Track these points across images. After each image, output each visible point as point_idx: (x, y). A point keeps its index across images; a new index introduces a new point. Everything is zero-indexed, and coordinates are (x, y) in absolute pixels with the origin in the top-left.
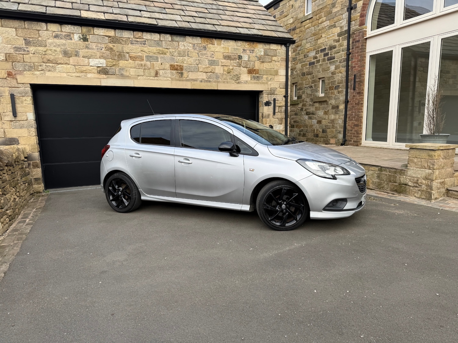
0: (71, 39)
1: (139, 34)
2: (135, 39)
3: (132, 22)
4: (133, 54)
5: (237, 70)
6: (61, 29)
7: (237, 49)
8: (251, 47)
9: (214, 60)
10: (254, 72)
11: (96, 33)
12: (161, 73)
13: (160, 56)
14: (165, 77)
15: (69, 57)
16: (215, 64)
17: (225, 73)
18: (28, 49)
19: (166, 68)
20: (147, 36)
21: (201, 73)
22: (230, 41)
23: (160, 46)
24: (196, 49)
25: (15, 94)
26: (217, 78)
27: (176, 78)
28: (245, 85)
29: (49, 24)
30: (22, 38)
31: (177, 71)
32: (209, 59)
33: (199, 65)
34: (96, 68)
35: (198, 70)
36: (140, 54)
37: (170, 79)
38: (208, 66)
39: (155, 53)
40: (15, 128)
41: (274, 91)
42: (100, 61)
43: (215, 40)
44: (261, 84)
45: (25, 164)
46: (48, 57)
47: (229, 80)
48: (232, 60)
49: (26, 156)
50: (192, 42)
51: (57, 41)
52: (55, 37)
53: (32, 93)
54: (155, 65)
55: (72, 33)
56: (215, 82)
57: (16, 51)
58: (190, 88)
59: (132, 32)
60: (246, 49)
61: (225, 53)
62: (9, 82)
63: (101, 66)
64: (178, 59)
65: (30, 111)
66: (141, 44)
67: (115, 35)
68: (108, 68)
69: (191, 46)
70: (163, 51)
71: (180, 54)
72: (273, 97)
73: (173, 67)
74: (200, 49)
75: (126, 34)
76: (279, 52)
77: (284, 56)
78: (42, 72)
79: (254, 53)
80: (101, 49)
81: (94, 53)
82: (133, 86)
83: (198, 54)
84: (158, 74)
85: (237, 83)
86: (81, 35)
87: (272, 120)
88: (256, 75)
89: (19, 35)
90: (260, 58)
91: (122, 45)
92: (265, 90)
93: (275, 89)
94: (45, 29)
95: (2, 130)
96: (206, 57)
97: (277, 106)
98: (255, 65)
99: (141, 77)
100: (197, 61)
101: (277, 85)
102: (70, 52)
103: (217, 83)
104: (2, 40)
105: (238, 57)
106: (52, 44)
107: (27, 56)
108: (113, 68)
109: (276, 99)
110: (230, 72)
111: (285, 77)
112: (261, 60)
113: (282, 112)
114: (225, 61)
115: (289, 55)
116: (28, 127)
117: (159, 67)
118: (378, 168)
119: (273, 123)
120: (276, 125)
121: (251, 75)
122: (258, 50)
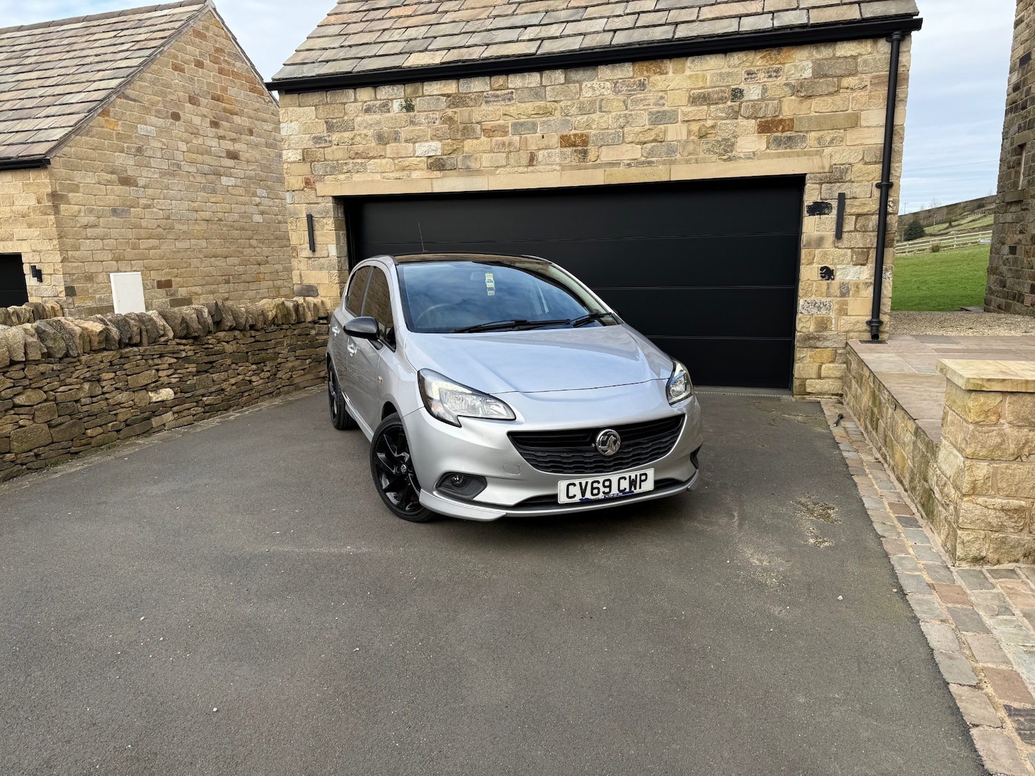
0: (389, 111)
1: (499, 80)
2: (493, 92)
3: (487, 59)
4: (488, 125)
5: (727, 127)
6: (376, 96)
7: (729, 73)
8: (773, 62)
9: (664, 111)
10: (777, 127)
11: (426, 93)
12: (540, 159)
13: (541, 119)
14: (548, 164)
15: (386, 144)
16: (667, 119)
17: (692, 138)
18: (330, 139)
19: (551, 144)
20: (515, 81)
21: (630, 145)
22: (708, 58)
23: (543, 98)
24: (620, 91)
25: (313, 215)
26: (668, 154)
27: (573, 163)
28: (749, 163)
29: (358, 90)
30: (324, 121)
31: (574, 148)
32: (651, 110)
33: (625, 129)
34: (425, 159)
35: (623, 139)
36: (501, 122)
37: (558, 168)
38: (647, 127)
39: (529, 117)
40: (314, 269)
41: (841, 173)
42: (431, 146)
43: (670, 62)
44: (798, 156)
45: (317, 328)
46: (356, 149)
47: (702, 155)
48: (713, 104)
49: (322, 315)
50: (611, 78)
51: (369, 118)
52: (366, 112)
53: (341, 211)
54: (530, 141)
55: (390, 100)
56: (664, 163)
57: (316, 143)
58: (603, 184)
59: (487, 78)
60: (755, 69)
62: (306, 194)
63: (434, 155)
64: (579, 122)
65: (332, 242)
66: (504, 100)
67: (458, 90)
68: (444, 157)
69: (610, 87)
70: (546, 108)
71: (582, 110)
72: (837, 189)
73: (566, 141)
74: (630, 91)
75: (478, 85)
76: (865, 62)
77: (885, 72)
78: (348, 174)
79: (779, 78)
80: (434, 123)
81: (423, 131)
82: (486, 188)
83: (624, 102)
84: (534, 159)
85: (725, 160)
86: (403, 100)
87: (831, 254)
88: (785, 134)
89: (319, 117)
90: (799, 88)
91: (469, 108)
92: (812, 171)
93: (847, 166)
94: (353, 100)
95: (298, 272)
96: (644, 106)
97: (850, 215)
98: (781, 107)
99: (502, 169)
100: (620, 120)
101: (856, 154)
102: (386, 135)
103: (668, 166)
104: (300, 128)
105: (730, 93)
106: (362, 124)
107: (329, 149)
108: (453, 156)
109: (848, 194)
110: (707, 134)
111: (883, 130)
112: (803, 91)
113: (866, 231)
114: (693, 108)
115: (899, 65)
116: (330, 268)
117: (537, 144)
118: (914, 426)
119: (836, 261)
120: (844, 266)
121: (769, 134)
122: (793, 68)
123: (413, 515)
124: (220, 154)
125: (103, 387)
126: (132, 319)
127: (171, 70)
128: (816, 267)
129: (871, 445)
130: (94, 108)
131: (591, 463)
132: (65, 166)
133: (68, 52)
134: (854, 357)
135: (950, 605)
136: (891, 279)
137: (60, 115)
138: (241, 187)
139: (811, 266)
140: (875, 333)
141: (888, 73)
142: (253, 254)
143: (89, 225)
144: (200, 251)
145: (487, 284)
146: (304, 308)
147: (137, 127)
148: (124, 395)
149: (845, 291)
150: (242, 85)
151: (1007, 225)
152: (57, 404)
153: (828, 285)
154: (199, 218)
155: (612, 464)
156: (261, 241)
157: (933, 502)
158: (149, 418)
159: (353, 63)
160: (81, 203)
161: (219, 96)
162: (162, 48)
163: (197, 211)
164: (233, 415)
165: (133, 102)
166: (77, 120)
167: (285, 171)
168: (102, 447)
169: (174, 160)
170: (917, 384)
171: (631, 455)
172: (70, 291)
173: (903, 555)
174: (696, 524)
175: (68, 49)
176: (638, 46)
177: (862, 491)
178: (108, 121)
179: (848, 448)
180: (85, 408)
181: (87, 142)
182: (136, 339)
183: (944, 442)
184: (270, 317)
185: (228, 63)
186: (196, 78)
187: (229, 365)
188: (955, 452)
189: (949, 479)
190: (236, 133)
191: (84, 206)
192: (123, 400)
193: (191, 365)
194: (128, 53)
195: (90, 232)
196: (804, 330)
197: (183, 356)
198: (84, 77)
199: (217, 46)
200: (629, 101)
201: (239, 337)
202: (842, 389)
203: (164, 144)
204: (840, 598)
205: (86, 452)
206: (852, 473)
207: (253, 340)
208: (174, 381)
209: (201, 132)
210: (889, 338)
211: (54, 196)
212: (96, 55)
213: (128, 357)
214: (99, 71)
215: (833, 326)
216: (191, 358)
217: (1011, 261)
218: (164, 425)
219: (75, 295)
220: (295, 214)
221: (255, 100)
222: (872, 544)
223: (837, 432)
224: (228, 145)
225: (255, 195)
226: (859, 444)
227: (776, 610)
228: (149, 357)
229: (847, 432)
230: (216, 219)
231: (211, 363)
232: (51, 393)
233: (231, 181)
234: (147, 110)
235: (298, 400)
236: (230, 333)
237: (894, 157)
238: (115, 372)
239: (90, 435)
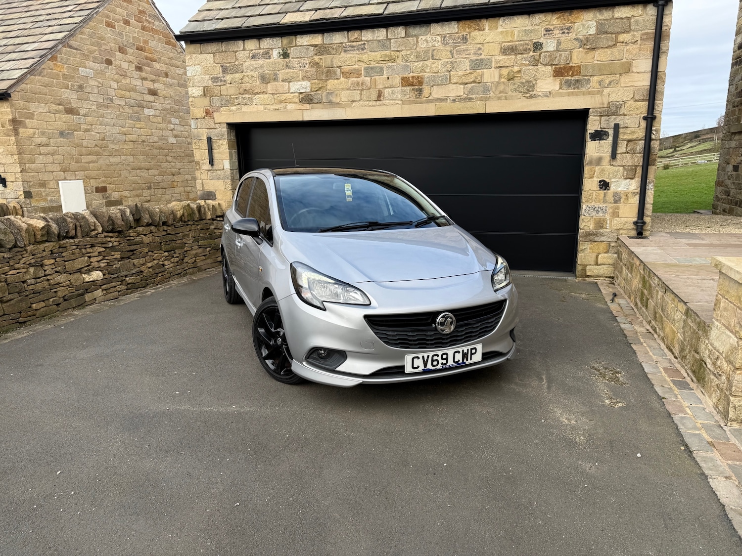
0: (270, 58)
1: (355, 34)
2: (350, 43)
3: (345, 17)
4: (345, 68)
5: (529, 72)
6: (260, 46)
7: (531, 30)
8: (565, 22)
9: (482, 60)
10: (568, 72)
11: (298, 44)
12: (386, 95)
13: (386, 65)
14: (392, 99)
15: (267, 83)
16: (483, 66)
17: (503, 80)
18: (225, 79)
19: (394, 84)
20: (367, 35)
21: (455, 85)
22: (515, 18)
23: (388, 48)
24: (447, 44)
25: (212, 137)
26: (484, 92)
27: (411, 99)
28: (546, 100)
29: (246, 41)
30: (220, 64)
31: (412, 87)
32: (471, 58)
33: (452, 72)
34: (297, 95)
35: (450, 80)
36: (356, 67)
37: (399, 102)
38: (468, 71)
39: (378, 62)
40: (213, 179)
41: (617, 108)
42: (302, 85)
43: (487, 21)
44: (584, 95)
45: (215, 224)
46: (244, 87)
47: (510, 93)
48: (519, 54)
49: (219, 214)
50: (441, 33)
51: (255, 63)
52: (252, 58)
53: (233, 134)
54: (378, 82)
55: (271, 49)
56: (481, 99)
57: (214, 82)
58: (434, 115)
59: (345, 33)
60: (552, 27)
61: (505, 42)
62: (206, 122)
63: (304, 91)
64: (416, 67)
65: (226, 158)
66: (358, 49)
67: (323, 42)
68: (312, 93)
69: (439, 40)
70: (391, 56)
71: (419, 58)
73: (406, 82)
74: (455, 43)
75: (338, 38)
76: (637, 22)
77: (651, 30)
78: (238, 106)
79: (570, 34)
80: (305, 67)
81: (296, 73)
82: (344, 118)
83: (451, 52)
84: (381, 95)
85: (527, 98)
86: (280, 49)
87: (608, 171)
88: (574, 78)
89: (216, 62)
90: (585, 42)
91: (331, 56)
92: (594, 106)
93: (621, 103)
94: (242, 49)
95: (200, 181)
96: (466, 55)
97: (623, 140)
98: (571, 57)
99: (356, 103)
100: (448, 66)
101: (628, 94)
102: (268, 77)
103: (484, 102)
104: (201, 70)
105: (532, 46)
106: (249, 67)
107: (224, 87)
108: (319, 92)
109: (622, 124)
110: (514, 77)
111: (649, 75)
112: (589, 44)
113: (634, 153)
114: (504, 57)
115: (663, 25)
116: (224, 178)
117: (383, 84)
118: (685, 307)
119: (611, 176)
120: (617, 180)
121: (562, 78)
122: (581, 26)
123: (287, 379)
124: (143, 92)
125: (45, 271)
126: (69, 217)
127: (105, 26)
128: (596, 180)
129: (641, 318)
130: (45, 54)
131: (432, 340)
132: (23, 98)
133: (26, 12)
134: (625, 249)
135: (730, 462)
136: (653, 190)
137: (18, 60)
138: (159, 116)
139: (592, 180)
140: (640, 231)
141: (654, 31)
142: (169, 167)
143: (42, 144)
144: (128, 165)
145: (346, 192)
146: (205, 208)
147: (78, 70)
148: (63, 277)
149: (617, 198)
150: (160, 39)
151: (731, 149)
152: (7, 284)
153: (605, 194)
154: (127, 140)
155: (449, 340)
156: (175, 158)
157: (705, 370)
158: (83, 294)
159: (242, 21)
160: (35, 127)
161: (141, 47)
162: (98, 9)
163: (125, 134)
164: (150, 291)
165: (75, 51)
166: (32, 63)
167: (190, 104)
168: (45, 318)
169: (107, 95)
170: (681, 272)
171: (464, 333)
172: (28, 194)
173: (683, 415)
174: (513, 386)
175: (26, 10)
176: (462, 8)
177: (641, 358)
178: (56, 64)
179: (624, 321)
180: (31, 287)
181: (39, 81)
182: (72, 233)
183: (716, 323)
184: (179, 216)
185: (149, 22)
186: (124, 33)
187: (147, 253)
188: (728, 332)
189: (721, 354)
190: (156, 76)
191: (38, 129)
192: (62, 281)
193: (116, 253)
194: (72, 13)
195: (43, 149)
196: (586, 228)
197: (110, 246)
198: (38, 31)
199: (141, 9)
200: (455, 52)
201: (154, 231)
202: (614, 273)
203: (100, 83)
204: (639, 455)
205: (32, 321)
206: (630, 342)
207: (165, 233)
208: (102, 265)
209: (129, 74)
210: (650, 235)
211: (14, 121)
212: (48, 15)
213: (65, 247)
214: (49, 26)
215: (608, 225)
216: (117, 247)
217: (734, 176)
218: (95, 299)
219: (32, 197)
220: (198, 137)
221: (170, 51)
222: (656, 405)
223: (613, 307)
224: (149, 85)
225: (170, 122)
226: (632, 317)
227: (587, 466)
228: (83, 247)
229: (621, 307)
230: (140, 140)
231: (132, 251)
232: (3, 276)
233: (151, 112)
234: (86, 57)
235: (200, 279)
236: (147, 228)
237: (658, 96)
238: (55, 259)
239: (34, 308)
